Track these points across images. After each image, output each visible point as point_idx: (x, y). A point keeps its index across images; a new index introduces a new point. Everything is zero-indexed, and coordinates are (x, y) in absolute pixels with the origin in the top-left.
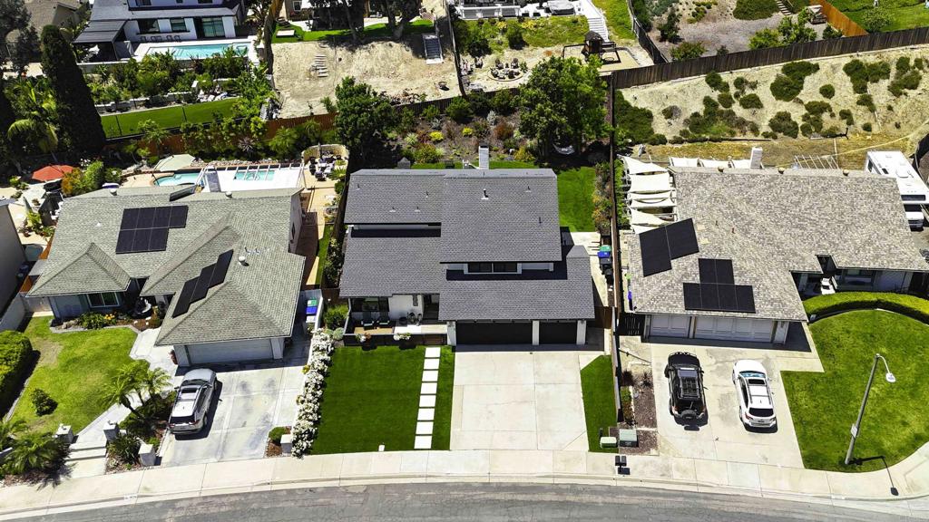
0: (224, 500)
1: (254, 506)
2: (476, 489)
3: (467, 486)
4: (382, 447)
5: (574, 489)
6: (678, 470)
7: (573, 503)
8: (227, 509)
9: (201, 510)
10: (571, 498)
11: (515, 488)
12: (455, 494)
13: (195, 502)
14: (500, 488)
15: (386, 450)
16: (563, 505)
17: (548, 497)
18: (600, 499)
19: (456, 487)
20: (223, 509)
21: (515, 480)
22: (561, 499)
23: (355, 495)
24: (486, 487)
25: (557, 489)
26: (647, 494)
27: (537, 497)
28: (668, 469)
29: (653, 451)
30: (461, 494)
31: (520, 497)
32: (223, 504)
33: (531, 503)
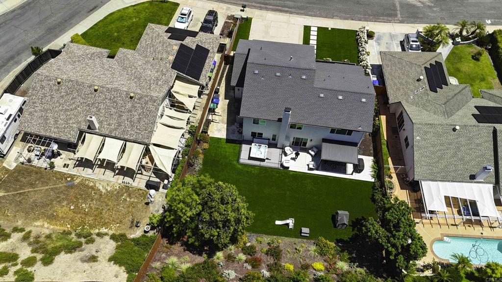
0: (383, 21)
1: (371, 17)
2: (295, 12)
3: (298, 14)
4: (330, 29)
5: (261, 8)
6: (223, 9)
7: (262, 4)
8: (381, 18)
9: (390, 19)
10: (263, 6)
11: (281, 11)
12: (302, 12)
13: (393, 21)
14: (286, 12)
15: (328, 28)
16: (266, 4)
17: (271, 7)
18: (253, 4)
19: (302, 14)
20: (382, 18)
21: (281, 13)
22: (267, 6)
23: (337, 16)
24: (291, 13)
25: (267, 9)
26: (237, 4)
27: (274, 7)
28: (227, 9)
29: (229, 15)
30: (300, 11)
31: (280, 8)
32: (383, 19)
33: (277, 6)
